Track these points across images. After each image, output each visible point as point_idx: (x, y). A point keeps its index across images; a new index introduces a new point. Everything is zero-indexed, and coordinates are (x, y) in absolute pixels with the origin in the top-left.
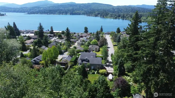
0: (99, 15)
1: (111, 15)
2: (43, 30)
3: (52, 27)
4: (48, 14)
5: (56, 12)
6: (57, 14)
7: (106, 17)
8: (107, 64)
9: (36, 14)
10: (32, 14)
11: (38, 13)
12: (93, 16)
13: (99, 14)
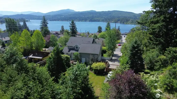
0: (119, 22)
1: (132, 21)
2: (47, 25)
3: (63, 26)
4: (68, 21)
5: (76, 19)
6: (77, 21)
7: (127, 23)
8: (113, 58)
9: (57, 21)
10: (53, 21)
11: (59, 20)
12: (113, 23)
13: (119, 20)
